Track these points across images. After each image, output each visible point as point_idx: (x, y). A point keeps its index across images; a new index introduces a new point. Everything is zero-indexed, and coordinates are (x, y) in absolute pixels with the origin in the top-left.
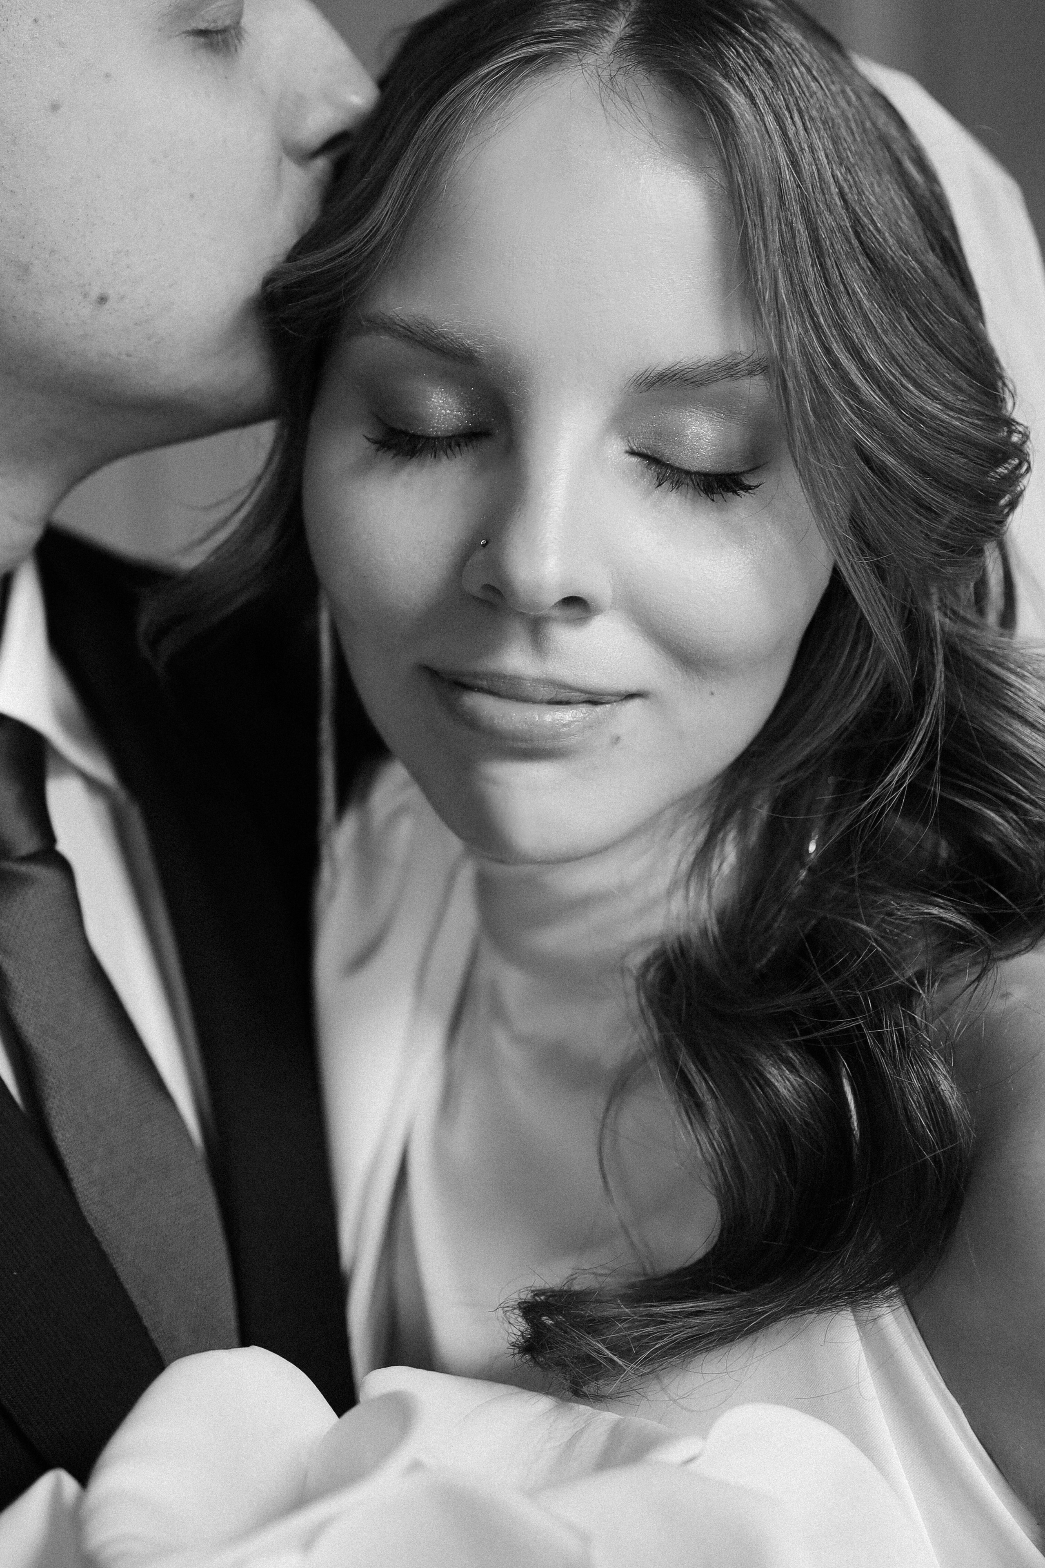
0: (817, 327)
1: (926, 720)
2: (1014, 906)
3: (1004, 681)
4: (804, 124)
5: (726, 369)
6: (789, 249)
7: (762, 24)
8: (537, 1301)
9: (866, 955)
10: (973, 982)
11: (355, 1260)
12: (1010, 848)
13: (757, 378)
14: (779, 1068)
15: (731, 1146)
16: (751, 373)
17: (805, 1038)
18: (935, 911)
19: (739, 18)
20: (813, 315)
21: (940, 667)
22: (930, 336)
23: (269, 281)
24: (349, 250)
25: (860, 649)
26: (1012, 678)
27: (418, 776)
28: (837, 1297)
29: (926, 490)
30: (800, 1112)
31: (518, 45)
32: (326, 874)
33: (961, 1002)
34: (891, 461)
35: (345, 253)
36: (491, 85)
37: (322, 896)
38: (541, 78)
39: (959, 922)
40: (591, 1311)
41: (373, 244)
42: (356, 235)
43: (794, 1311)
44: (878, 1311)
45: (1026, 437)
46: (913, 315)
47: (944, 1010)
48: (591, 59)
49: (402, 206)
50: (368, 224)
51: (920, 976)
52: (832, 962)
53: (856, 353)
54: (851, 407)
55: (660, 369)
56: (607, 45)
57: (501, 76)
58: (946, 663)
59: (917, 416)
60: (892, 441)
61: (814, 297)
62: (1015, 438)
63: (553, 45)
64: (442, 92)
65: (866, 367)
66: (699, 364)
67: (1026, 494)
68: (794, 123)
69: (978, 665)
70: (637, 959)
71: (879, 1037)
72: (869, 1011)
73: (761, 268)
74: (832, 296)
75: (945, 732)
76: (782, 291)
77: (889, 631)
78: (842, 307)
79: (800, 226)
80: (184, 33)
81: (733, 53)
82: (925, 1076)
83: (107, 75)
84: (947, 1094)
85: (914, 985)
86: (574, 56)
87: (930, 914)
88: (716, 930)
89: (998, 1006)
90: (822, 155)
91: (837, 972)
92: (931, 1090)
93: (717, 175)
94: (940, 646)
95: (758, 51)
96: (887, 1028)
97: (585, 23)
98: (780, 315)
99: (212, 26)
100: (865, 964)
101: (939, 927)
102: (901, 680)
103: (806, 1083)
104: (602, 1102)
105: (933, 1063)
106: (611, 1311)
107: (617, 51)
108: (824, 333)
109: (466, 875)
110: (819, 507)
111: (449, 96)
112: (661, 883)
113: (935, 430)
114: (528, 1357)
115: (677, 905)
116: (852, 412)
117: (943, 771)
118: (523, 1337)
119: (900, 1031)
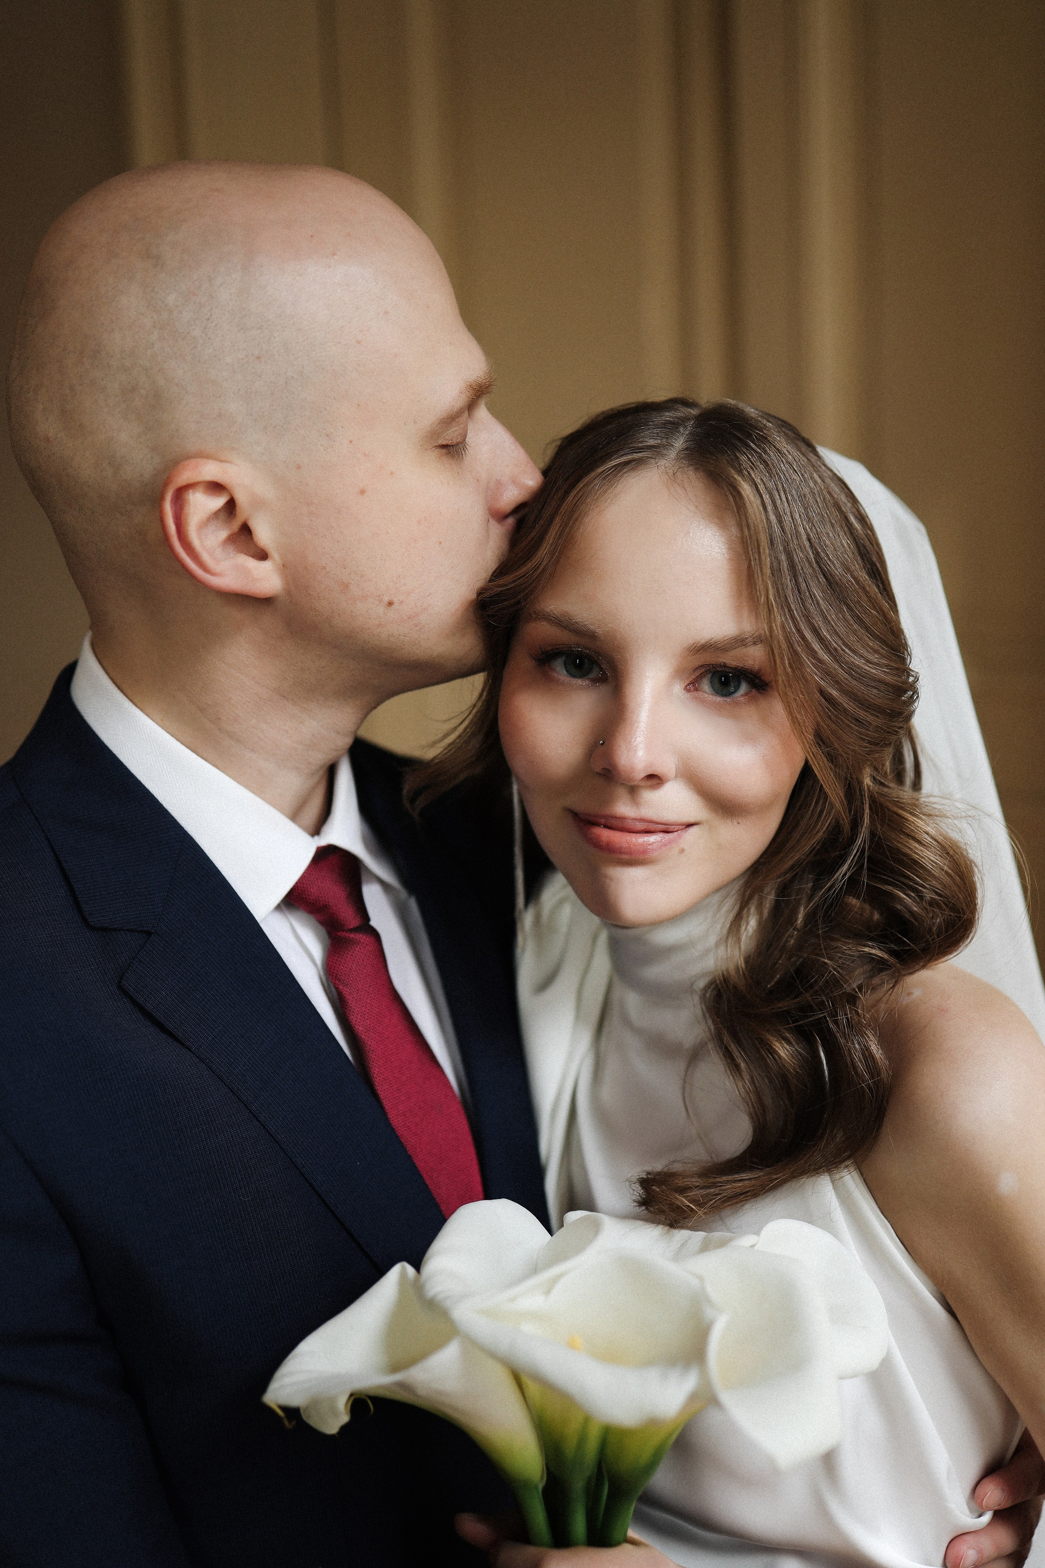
0: (793, 618)
1: (859, 841)
2: (912, 945)
3: (903, 818)
4: (787, 499)
5: (740, 641)
6: (776, 572)
7: (764, 439)
8: (648, 1177)
9: (828, 976)
10: (891, 988)
11: (548, 1157)
12: (911, 912)
13: (759, 646)
14: (781, 1043)
15: (756, 1087)
16: (755, 643)
17: (794, 1025)
18: (867, 949)
19: (749, 436)
20: (790, 610)
21: (867, 811)
22: (860, 621)
23: (481, 592)
24: (524, 576)
25: (821, 802)
26: (908, 816)
27: (571, 880)
28: (819, 1168)
29: (855, 709)
30: (793, 1067)
31: (621, 454)
32: (520, 939)
33: (885, 999)
34: (835, 693)
35: (522, 577)
36: (604, 478)
37: (519, 951)
38: (633, 474)
39: (880, 955)
40: (680, 1183)
41: (540, 570)
42: (530, 565)
43: (795, 1177)
44: (843, 1174)
45: (917, 679)
46: (850, 608)
47: (873, 1006)
48: (662, 462)
49: (554, 548)
50: (535, 561)
51: (860, 987)
52: (808, 981)
53: (816, 631)
54: (812, 664)
55: (703, 641)
56: (672, 454)
57: (611, 473)
58: (871, 808)
59: (851, 669)
60: (837, 682)
61: (791, 599)
62: (911, 679)
63: (640, 455)
64: (577, 481)
65: (821, 639)
66: (725, 639)
67: (917, 712)
68: (781, 499)
69: (889, 810)
70: (701, 984)
71: (836, 1022)
72: (830, 1008)
73: (760, 582)
74: (801, 599)
75: (870, 847)
76: (771, 597)
77: (835, 790)
78: (809, 606)
79: (783, 557)
80: (436, 446)
81: (745, 458)
82: (862, 1042)
83: (392, 473)
84: (875, 1052)
85: (857, 993)
86: (653, 461)
87: (862, 951)
88: (743, 966)
89: (905, 1000)
90: (797, 516)
91: (811, 986)
92: (866, 1051)
93: (734, 530)
94: (867, 799)
95: (760, 457)
96: (840, 1017)
97: (659, 441)
98: (770, 610)
99: (449, 443)
100: (827, 982)
101: (871, 958)
102: (843, 820)
103: (796, 1050)
104: (683, 1066)
105: (866, 1035)
106: (688, 1182)
107: (678, 459)
108: (796, 620)
109: (603, 937)
110: (794, 720)
111: (581, 485)
112: (712, 940)
113: (860, 675)
114: (644, 1208)
115: (721, 952)
116: (812, 665)
117: (869, 869)
118: (641, 1197)
119: (847, 1018)
